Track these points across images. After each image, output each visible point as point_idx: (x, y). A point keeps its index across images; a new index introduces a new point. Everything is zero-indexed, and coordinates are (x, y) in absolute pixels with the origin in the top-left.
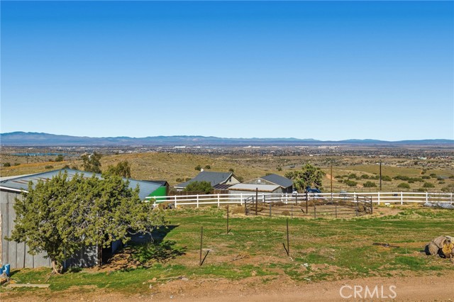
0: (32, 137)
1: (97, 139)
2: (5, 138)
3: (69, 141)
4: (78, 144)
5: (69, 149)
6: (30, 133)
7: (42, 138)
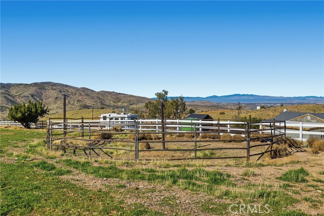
0: (244, 98)
1: (290, 98)
2: (229, 98)
3: (269, 100)
4: (276, 102)
5: (269, 105)
6: (244, 95)
7: (251, 98)
